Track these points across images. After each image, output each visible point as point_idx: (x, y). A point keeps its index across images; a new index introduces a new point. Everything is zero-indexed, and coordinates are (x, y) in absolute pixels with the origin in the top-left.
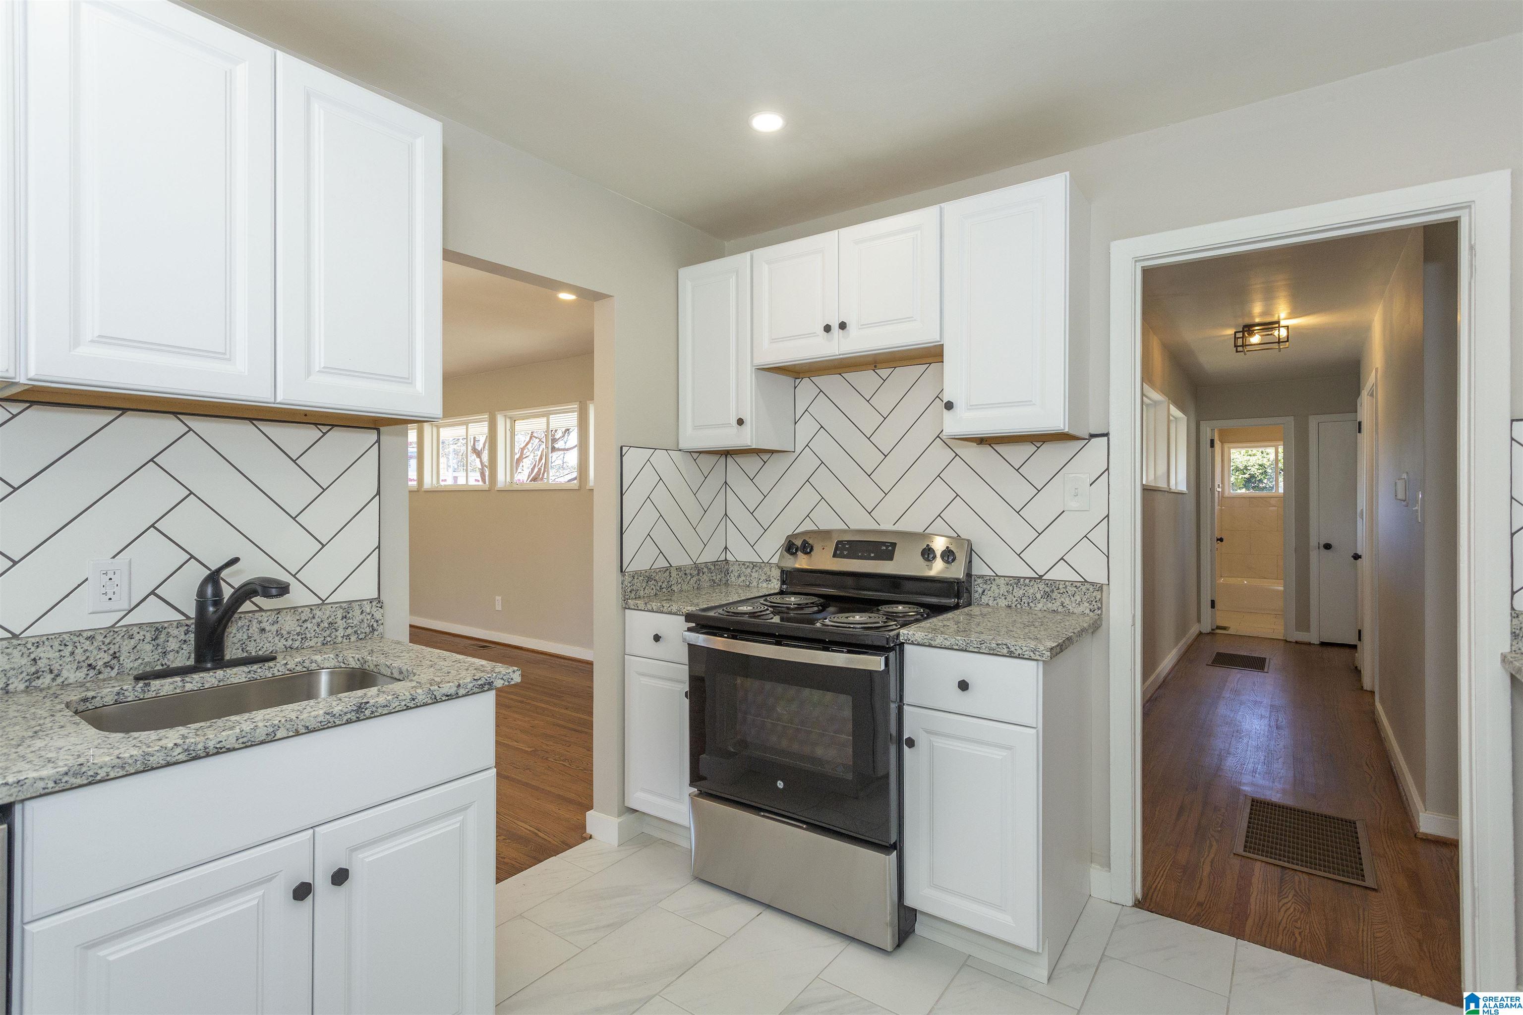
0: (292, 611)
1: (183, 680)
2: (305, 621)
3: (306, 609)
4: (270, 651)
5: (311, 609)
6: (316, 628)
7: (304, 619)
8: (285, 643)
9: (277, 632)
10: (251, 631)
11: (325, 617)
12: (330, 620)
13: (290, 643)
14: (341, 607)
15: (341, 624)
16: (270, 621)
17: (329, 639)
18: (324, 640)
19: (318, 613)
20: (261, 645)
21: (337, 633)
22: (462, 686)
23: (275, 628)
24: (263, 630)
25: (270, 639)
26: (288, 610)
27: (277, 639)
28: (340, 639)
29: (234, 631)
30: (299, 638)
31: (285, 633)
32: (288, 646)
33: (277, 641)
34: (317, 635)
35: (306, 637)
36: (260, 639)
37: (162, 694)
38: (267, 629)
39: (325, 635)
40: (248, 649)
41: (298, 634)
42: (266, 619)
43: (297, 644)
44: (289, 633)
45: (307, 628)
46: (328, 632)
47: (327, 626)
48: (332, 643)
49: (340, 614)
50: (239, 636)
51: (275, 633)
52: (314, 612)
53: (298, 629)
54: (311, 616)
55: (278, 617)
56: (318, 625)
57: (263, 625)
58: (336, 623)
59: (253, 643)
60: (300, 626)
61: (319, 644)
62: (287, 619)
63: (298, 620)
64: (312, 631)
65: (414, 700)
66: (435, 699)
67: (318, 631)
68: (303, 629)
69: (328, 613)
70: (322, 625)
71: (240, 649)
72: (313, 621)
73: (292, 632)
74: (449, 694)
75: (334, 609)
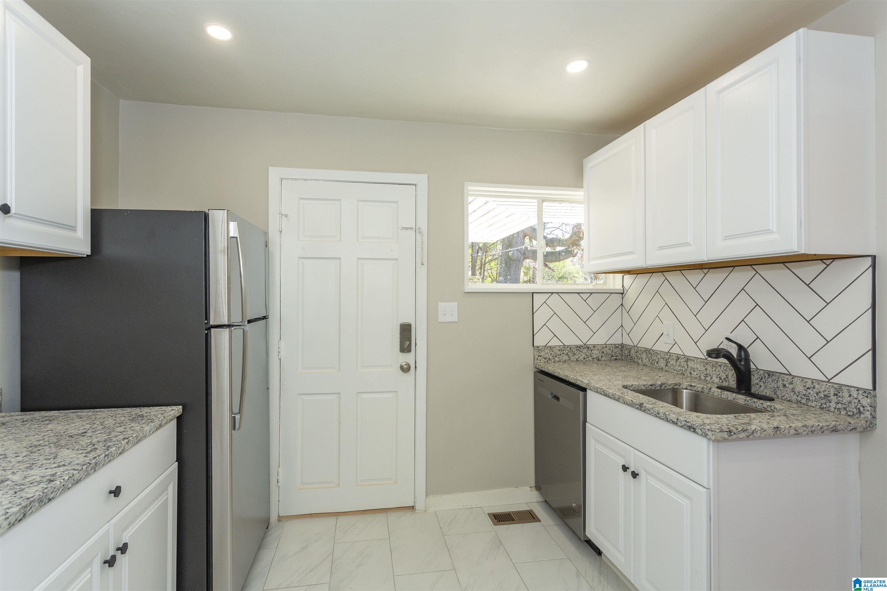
0: (801, 379)
1: (721, 392)
2: (808, 388)
3: (810, 381)
4: (789, 399)
5: (812, 382)
6: (816, 395)
7: (808, 387)
8: (797, 398)
9: (792, 389)
10: (778, 384)
11: (822, 390)
12: (825, 393)
13: (799, 399)
14: (833, 387)
15: (834, 399)
16: (788, 381)
17: (825, 406)
18: (821, 405)
19: (817, 386)
20: (784, 394)
21: (831, 404)
22: (679, 420)
23: (791, 386)
24: (784, 386)
25: (788, 392)
26: (799, 378)
27: (792, 393)
28: (833, 410)
29: (771, 382)
30: (805, 398)
31: (797, 392)
32: (798, 400)
33: (792, 395)
34: (816, 400)
35: (809, 399)
36: (783, 390)
37: (714, 395)
38: (787, 385)
39: (822, 402)
40: (777, 393)
41: (805, 395)
42: (786, 380)
43: (804, 401)
44: (798, 392)
45: (810, 393)
46: (824, 401)
47: (823, 396)
48: (827, 409)
49: (832, 391)
50: (773, 384)
51: (791, 389)
52: (815, 384)
53: (804, 392)
54: (813, 386)
55: (792, 381)
56: (817, 394)
57: (785, 383)
58: (830, 397)
59: (780, 391)
60: (806, 391)
61: (818, 407)
62: (797, 383)
63: (804, 386)
64: (813, 396)
65: (659, 414)
66: (667, 419)
67: (817, 398)
68: (808, 393)
69: (823, 388)
70: (820, 394)
71: (773, 393)
72: (814, 390)
73: (801, 392)
74: (673, 421)
75: (828, 387)
